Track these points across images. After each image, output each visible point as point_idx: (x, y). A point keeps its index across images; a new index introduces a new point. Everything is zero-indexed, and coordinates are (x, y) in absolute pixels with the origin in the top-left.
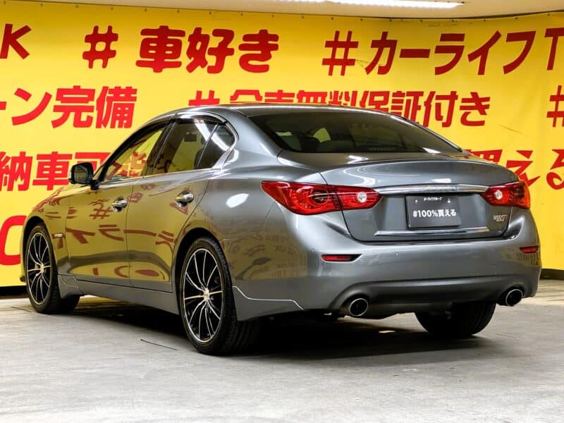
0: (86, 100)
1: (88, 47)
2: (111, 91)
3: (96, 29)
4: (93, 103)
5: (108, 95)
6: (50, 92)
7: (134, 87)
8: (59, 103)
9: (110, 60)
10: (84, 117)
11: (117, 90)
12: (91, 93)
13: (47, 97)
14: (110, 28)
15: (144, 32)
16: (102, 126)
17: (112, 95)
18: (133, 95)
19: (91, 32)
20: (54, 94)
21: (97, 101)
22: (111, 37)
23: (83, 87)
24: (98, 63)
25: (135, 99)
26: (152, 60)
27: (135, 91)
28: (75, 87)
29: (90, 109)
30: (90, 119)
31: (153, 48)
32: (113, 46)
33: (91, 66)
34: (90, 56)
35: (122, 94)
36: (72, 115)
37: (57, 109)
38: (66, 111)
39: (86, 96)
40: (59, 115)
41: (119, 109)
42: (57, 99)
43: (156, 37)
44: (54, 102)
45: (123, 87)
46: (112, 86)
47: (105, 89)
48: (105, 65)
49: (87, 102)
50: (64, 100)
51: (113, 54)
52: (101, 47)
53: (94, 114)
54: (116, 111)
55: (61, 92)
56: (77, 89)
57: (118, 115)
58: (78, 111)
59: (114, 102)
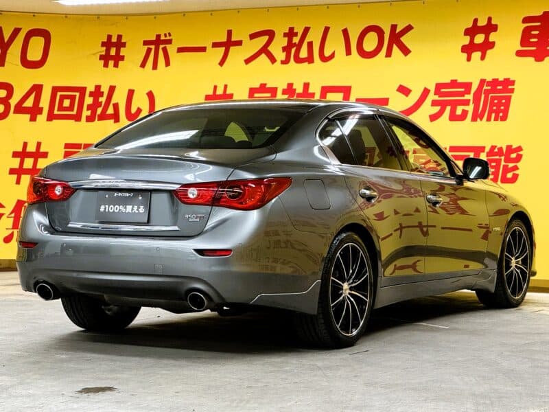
0: (462, 94)
1: (466, 40)
2: (489, 84)
3: (476, 21)
4: (469, 97)
5: (485, 88)
6: (429, 88)
7: (512, 79)
8: (436, 98)
9: (489, 52)
10: (459, 111)
11: (495, 82)
12: (468, 86)
13: (426, 92)
14: (490, 19)
15: (526, 20)
16: (478, 120)
17: (489, 88)
18: (510, 87)
19: (470, 25)
20: (432, 89)
21: (474, 94)
22: (490, 28)
23: (460, 80)
24: (476, 55)
25: (512, 91)
26: (534, 48)
27: (513, 83)
28: (452, 81)
29: (466, 103)
30: (465, 113)
31: (534, 36)
32: (493, 37)
33: (469, 59)
34: (468, 50)
35: (500, 86)
36: (448, 109)
37: (434, 103)
38: (443, 105)
39: (463, 90)
40: (437, 109)
41: (496, 101)
42: (435, 94)
43: (538, 24)
44: (432, 97)
45: (501, 79)
46: (489, 79)
47: (483, 82)
48: (483, 58)
49: (463, 96)
50: (441, 95)
51: (492, 45)
52: (479, 39)
53: (470, 108)
54: (492, 104)
55: (439, 87)
56: (454, 83)
57: (495, 108)
58: (454, 105)
59: (490, 95)
